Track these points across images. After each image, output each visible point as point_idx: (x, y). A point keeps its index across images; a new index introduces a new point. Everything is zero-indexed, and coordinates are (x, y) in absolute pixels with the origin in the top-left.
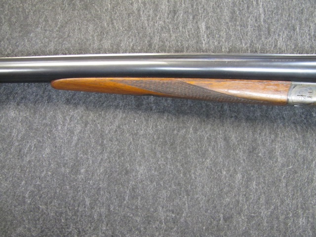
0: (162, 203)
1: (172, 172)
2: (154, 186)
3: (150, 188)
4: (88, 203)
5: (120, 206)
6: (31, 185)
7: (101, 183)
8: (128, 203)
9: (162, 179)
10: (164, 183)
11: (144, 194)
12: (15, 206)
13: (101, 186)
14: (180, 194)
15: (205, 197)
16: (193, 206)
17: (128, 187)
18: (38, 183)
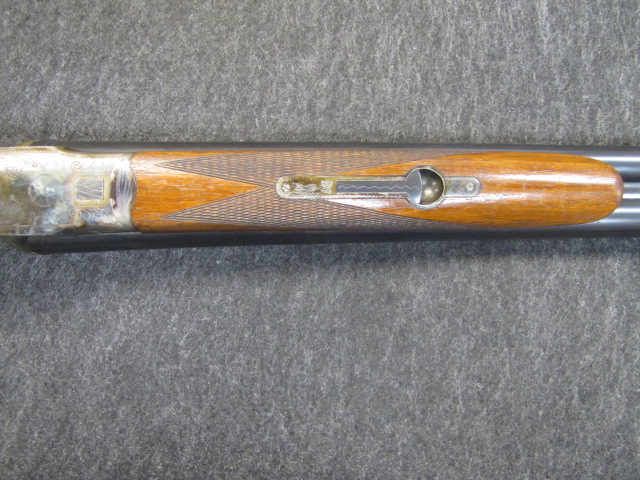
0: (458, 360)
1: (481, 300)
2: (444, 327)
3: (436, 331)
4: (308, 360)
5: (374, 367)
6: (190, 322)
7: (336, 320)
8: (391, 361)
9: (460, 313)
10: (464, 320)
11: (424, 342)
12: (158, 365)
13: (336, 326)
14: (495, 345)
15: (545, 350)
16: (520, 368)
17: (391, 329)
18: (206, 318)
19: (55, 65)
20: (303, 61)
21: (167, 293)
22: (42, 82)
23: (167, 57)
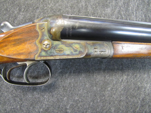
19: (20, 10)
20: (106, 10)
21: (63, 90)
22: (15, 16)
23: (60, 7)
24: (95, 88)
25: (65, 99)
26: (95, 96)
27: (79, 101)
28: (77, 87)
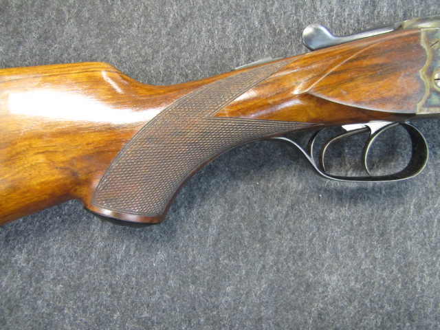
24: (192, 287)
25: (115, 316)
26: (194, 308)
27: (153, 322)
28: (145, 286)
